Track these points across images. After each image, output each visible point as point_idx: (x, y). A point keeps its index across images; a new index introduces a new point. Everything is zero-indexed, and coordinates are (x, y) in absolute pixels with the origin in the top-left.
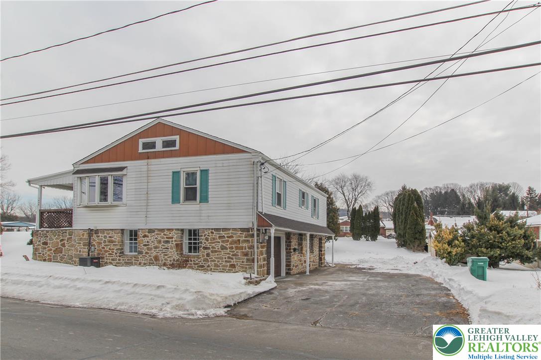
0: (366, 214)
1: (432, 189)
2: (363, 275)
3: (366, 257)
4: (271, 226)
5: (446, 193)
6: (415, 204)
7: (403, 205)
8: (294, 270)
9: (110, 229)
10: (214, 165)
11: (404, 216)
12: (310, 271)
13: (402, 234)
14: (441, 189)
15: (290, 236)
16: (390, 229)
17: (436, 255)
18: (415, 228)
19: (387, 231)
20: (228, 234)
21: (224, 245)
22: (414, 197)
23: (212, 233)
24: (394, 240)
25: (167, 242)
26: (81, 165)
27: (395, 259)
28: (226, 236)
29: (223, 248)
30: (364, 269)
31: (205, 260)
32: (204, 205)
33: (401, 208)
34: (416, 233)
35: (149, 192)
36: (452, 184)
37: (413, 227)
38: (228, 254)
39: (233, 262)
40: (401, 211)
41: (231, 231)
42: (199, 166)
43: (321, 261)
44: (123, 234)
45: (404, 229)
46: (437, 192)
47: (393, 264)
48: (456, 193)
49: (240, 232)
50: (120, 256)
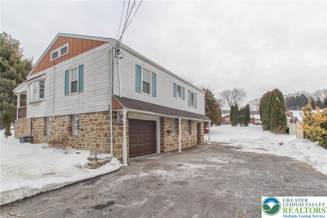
0: (240, 109)
1: (287, 95)
2: (228, 154)
3: (237, 138)
4: (122, 108)
5: (297, 97)
6: (278, 99)
7: (267, 100)
8: (169, 148)
9: (40, 117)
10: (86, 60)
11: (268, 108)
12: (182, 150)
13: (267, 121)
14: (293, 95)
15: (163, 120)
16: (258, 120)
17: (304, 138)
18: (278, 116)
19: (255, 120)
20: (95, 117)
21: (92, 127)
22: (276, 94)
23: (86, 117)
24: (261, 126)
25: (63, 125)
26: (30, 77)
27: (261, 139)
28: (93, 119)
29: (92, 130)
30: (233, 147)
31: (82, 140)
32: (81, 94)
33: (265, 103)
34: (278, 120)
35: (55, 89)
36: (302, 91)
37: (276, 116)
38: (95, 135)
39: (98, 142)
40: (265, 105)
41: (97, 115)
42: (78, 63)
43: (200, 140)
44: (46, 120)
45: (268, 118)
46: (290, 97)
47: (260, 144)
48: (305, 97)
49: (102, 115)
50: (44, 136)
